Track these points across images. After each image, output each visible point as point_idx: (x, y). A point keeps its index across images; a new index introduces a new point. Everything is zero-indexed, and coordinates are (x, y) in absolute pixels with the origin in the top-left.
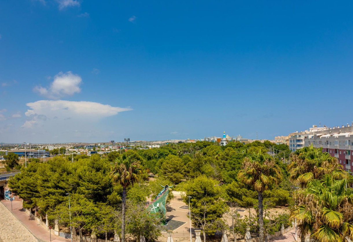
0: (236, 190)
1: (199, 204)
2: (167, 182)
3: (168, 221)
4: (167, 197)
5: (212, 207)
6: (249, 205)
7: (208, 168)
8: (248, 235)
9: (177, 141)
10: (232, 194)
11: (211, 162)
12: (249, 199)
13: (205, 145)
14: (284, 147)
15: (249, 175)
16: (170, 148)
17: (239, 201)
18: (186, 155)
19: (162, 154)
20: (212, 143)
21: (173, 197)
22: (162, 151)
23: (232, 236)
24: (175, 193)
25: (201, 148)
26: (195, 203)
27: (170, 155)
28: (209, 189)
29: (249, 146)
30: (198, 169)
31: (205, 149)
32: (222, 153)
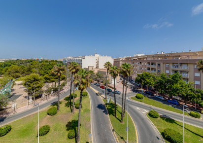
0: (48, 77)
1: (31, 85)
2: (11, 78)
3: (12, 96)
4: (12, 85)
5: (38, 85)
6: (53, 81)
7: (34, 70)
8: (52, 92)
9: (16, 59)
10: (46, 79)
11: (35, 68)
12: (53, 80)
13: (31, 61)
14: (61, 62)
15: (56, 71)
16: (12, 62)
17: (49, 81)
18: (22, 65)
19: (6, 65)
20: (35, 60)
21: (15, 84)
22: (6, 63)
23: (46, 94)
24: (16, 82)
25: (29, 62)
26: (29, 85)
27: (12, 65)
28: (37, 78)
29: (50, 61)
30: (30, 70)
31: (32, 63)
32: (40, 64)
